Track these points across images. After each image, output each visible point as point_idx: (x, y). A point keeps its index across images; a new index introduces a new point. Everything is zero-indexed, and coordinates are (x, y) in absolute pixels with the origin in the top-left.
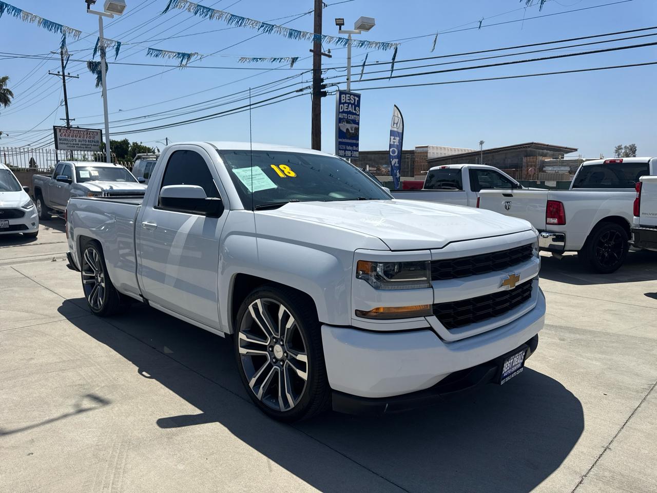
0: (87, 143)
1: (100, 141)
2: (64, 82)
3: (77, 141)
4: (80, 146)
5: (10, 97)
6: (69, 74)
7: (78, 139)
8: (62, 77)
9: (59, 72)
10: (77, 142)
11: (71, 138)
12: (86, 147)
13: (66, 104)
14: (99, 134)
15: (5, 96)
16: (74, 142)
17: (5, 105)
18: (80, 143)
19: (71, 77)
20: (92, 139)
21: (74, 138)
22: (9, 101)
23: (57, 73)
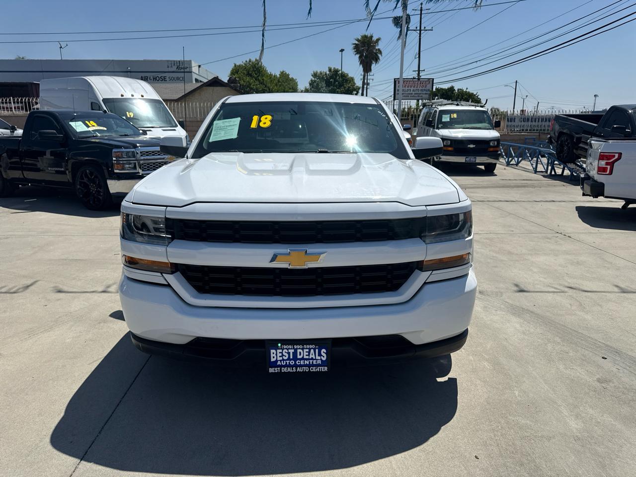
0: (420, 92)
1: (431, 89)
2: (420, 36)
3: (412, 90)
4: (413, 95)
5: (380, 55)
6: (425, 28)
7: (412, 89)
8: (418, 32)
9: (416, 28)
10: (411, 92)
11: (407, 88)
12: (418, 96)
13: (419, 57)
14: (431, 83)
15: (377, 55)
16: (409, 92)
17: (376, 63)
18: (414, 92)
19: (426, 30)
20: (424, 88)
21: (409, 88)
22: (379, 59)
23: (415, 29)
